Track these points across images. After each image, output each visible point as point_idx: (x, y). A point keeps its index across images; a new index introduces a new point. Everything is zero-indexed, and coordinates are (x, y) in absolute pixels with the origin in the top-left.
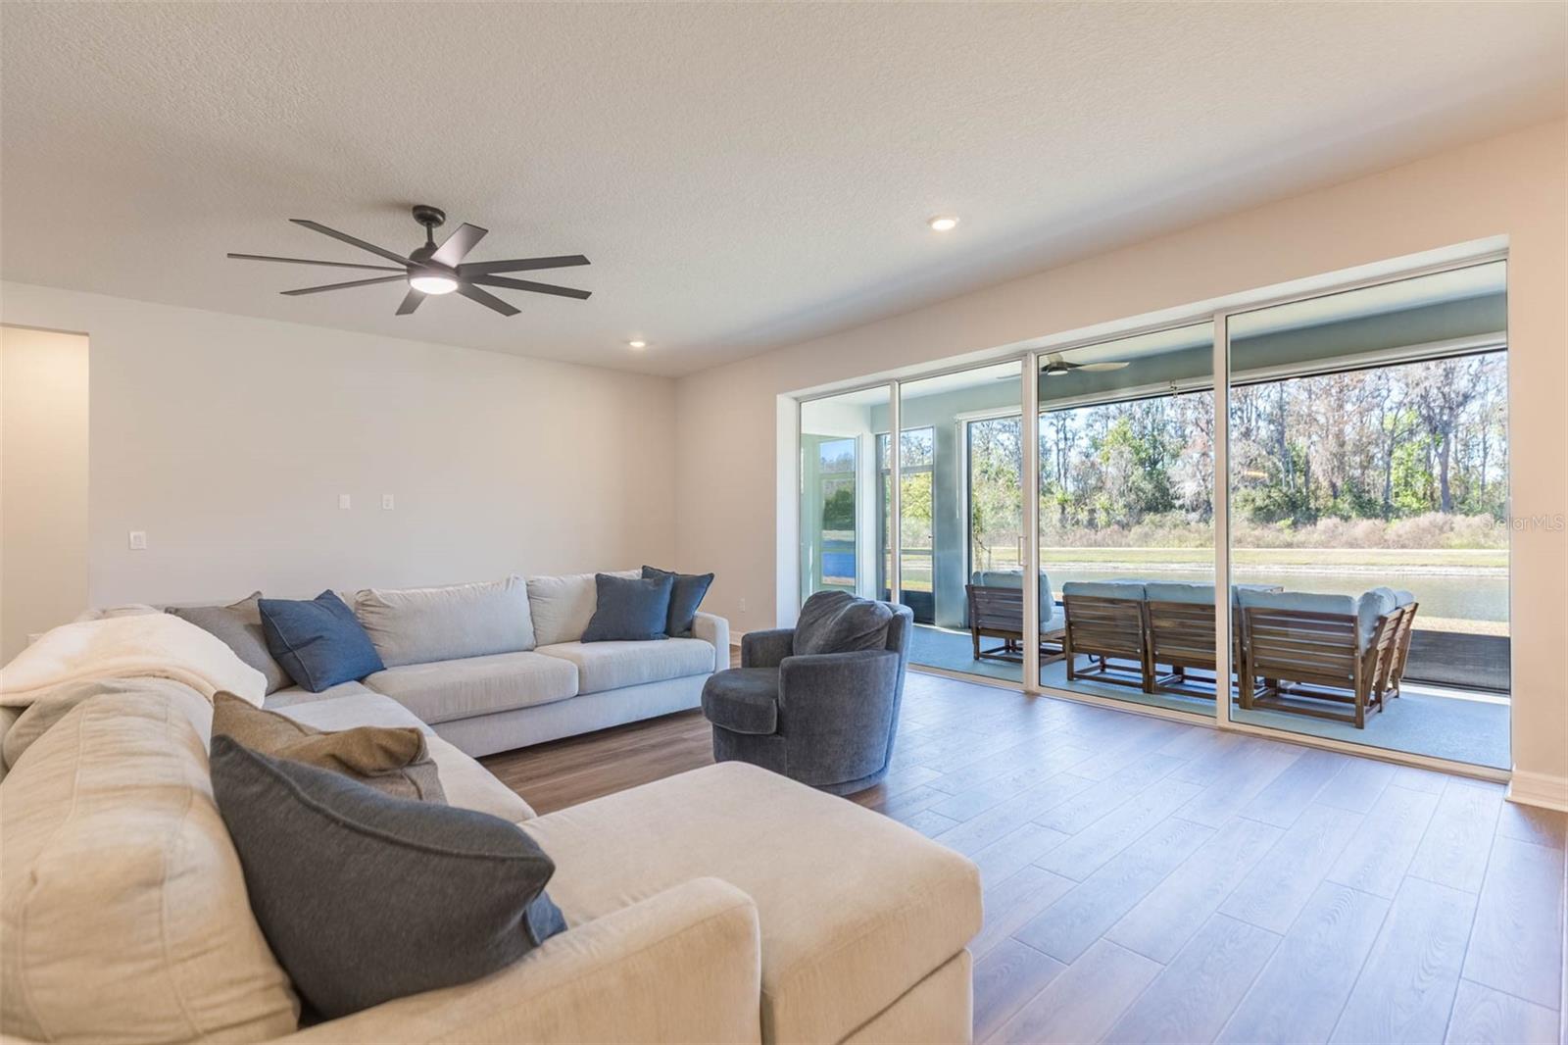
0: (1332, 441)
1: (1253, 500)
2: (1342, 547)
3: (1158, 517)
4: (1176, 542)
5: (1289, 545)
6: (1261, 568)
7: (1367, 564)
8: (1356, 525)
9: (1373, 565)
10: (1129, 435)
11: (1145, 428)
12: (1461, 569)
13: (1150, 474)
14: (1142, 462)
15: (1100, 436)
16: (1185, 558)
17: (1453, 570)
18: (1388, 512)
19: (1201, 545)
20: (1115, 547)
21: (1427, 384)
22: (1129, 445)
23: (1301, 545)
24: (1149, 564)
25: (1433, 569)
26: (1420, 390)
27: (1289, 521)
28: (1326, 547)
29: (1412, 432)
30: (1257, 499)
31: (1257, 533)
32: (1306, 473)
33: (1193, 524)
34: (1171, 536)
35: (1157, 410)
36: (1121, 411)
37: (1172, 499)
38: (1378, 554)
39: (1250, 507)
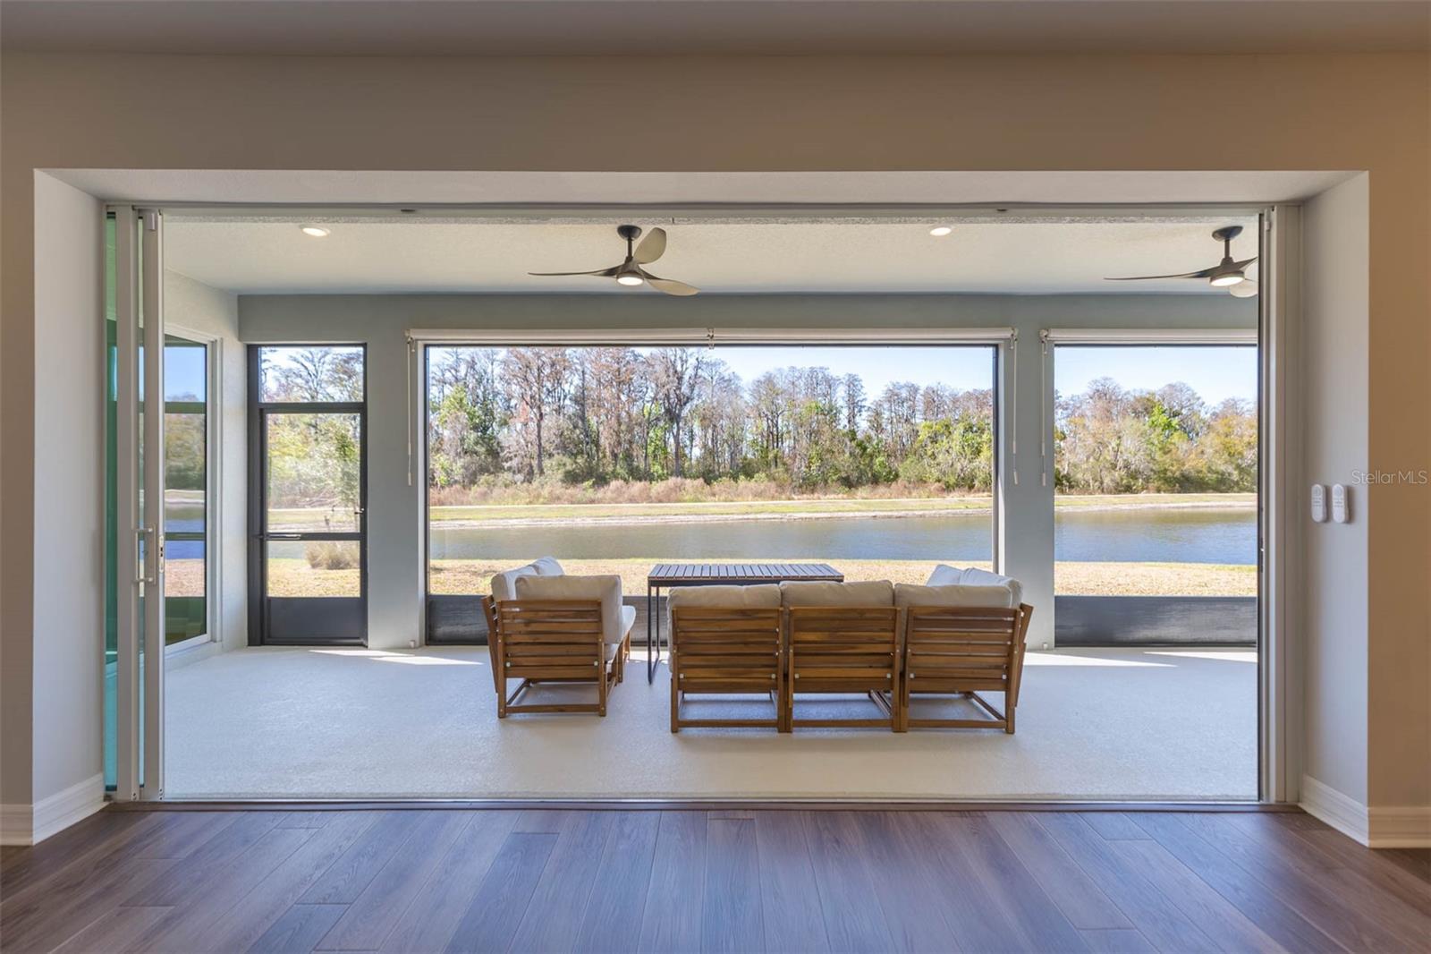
0: (613, 421)
1: (564, 465)
2: (626, 502)
3: (491, 478)
4: (510, 499)
5: (592, 502)
6: (578, 521)
7: (644, 515)
8: (633, 485)
9: (648, 515)
10: (465, 402)
11: (478, 397)
12: (695, 517)
13: (482, 438)
14: (475, 428)
15: (437, 400)
16: (522, 515)
17: (691, 517)
18: (648, 476)
19: (531, 503)
20: (457, 505)
21: (668, 387)
22: (465, 411)
23: (600, 501)
24: (491, 521)
25: (682, 517)
26: (664, 390)
27: (590, 483)
28: (617, 503)
29: (658, 419)
30: (568, 464)
31: (569, 491)
32: (597, 445)
33: (519, 483)
34: (506, 495)
35: (487, 382)
36: (456, 378)
37: (502, 461)
38: (650, 507)
39: (562, 470)
